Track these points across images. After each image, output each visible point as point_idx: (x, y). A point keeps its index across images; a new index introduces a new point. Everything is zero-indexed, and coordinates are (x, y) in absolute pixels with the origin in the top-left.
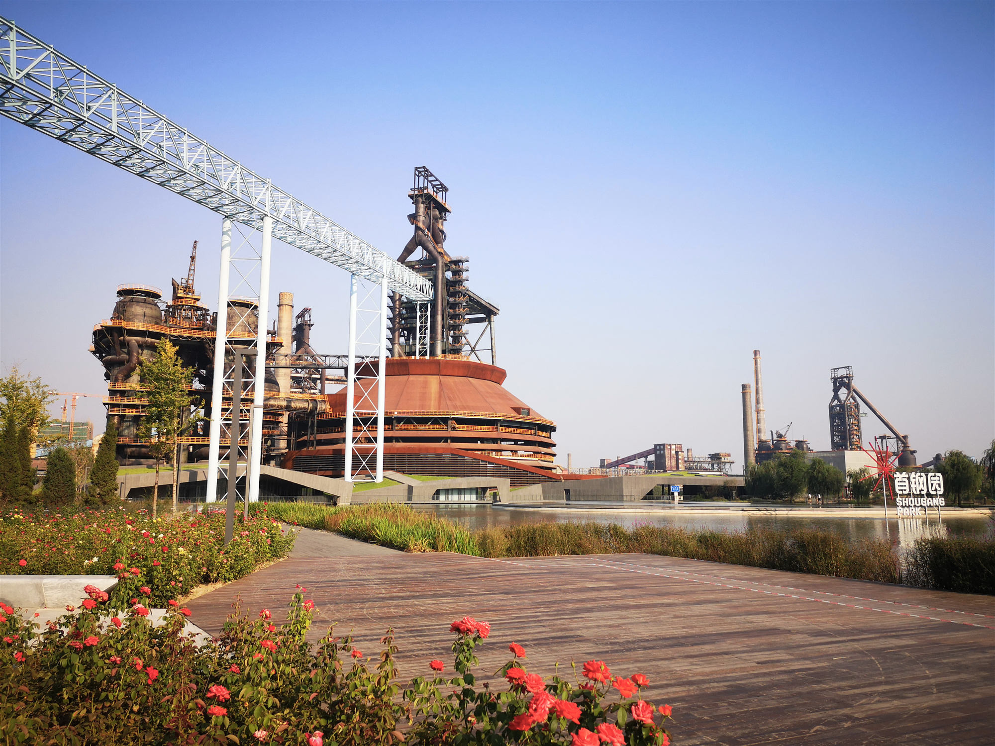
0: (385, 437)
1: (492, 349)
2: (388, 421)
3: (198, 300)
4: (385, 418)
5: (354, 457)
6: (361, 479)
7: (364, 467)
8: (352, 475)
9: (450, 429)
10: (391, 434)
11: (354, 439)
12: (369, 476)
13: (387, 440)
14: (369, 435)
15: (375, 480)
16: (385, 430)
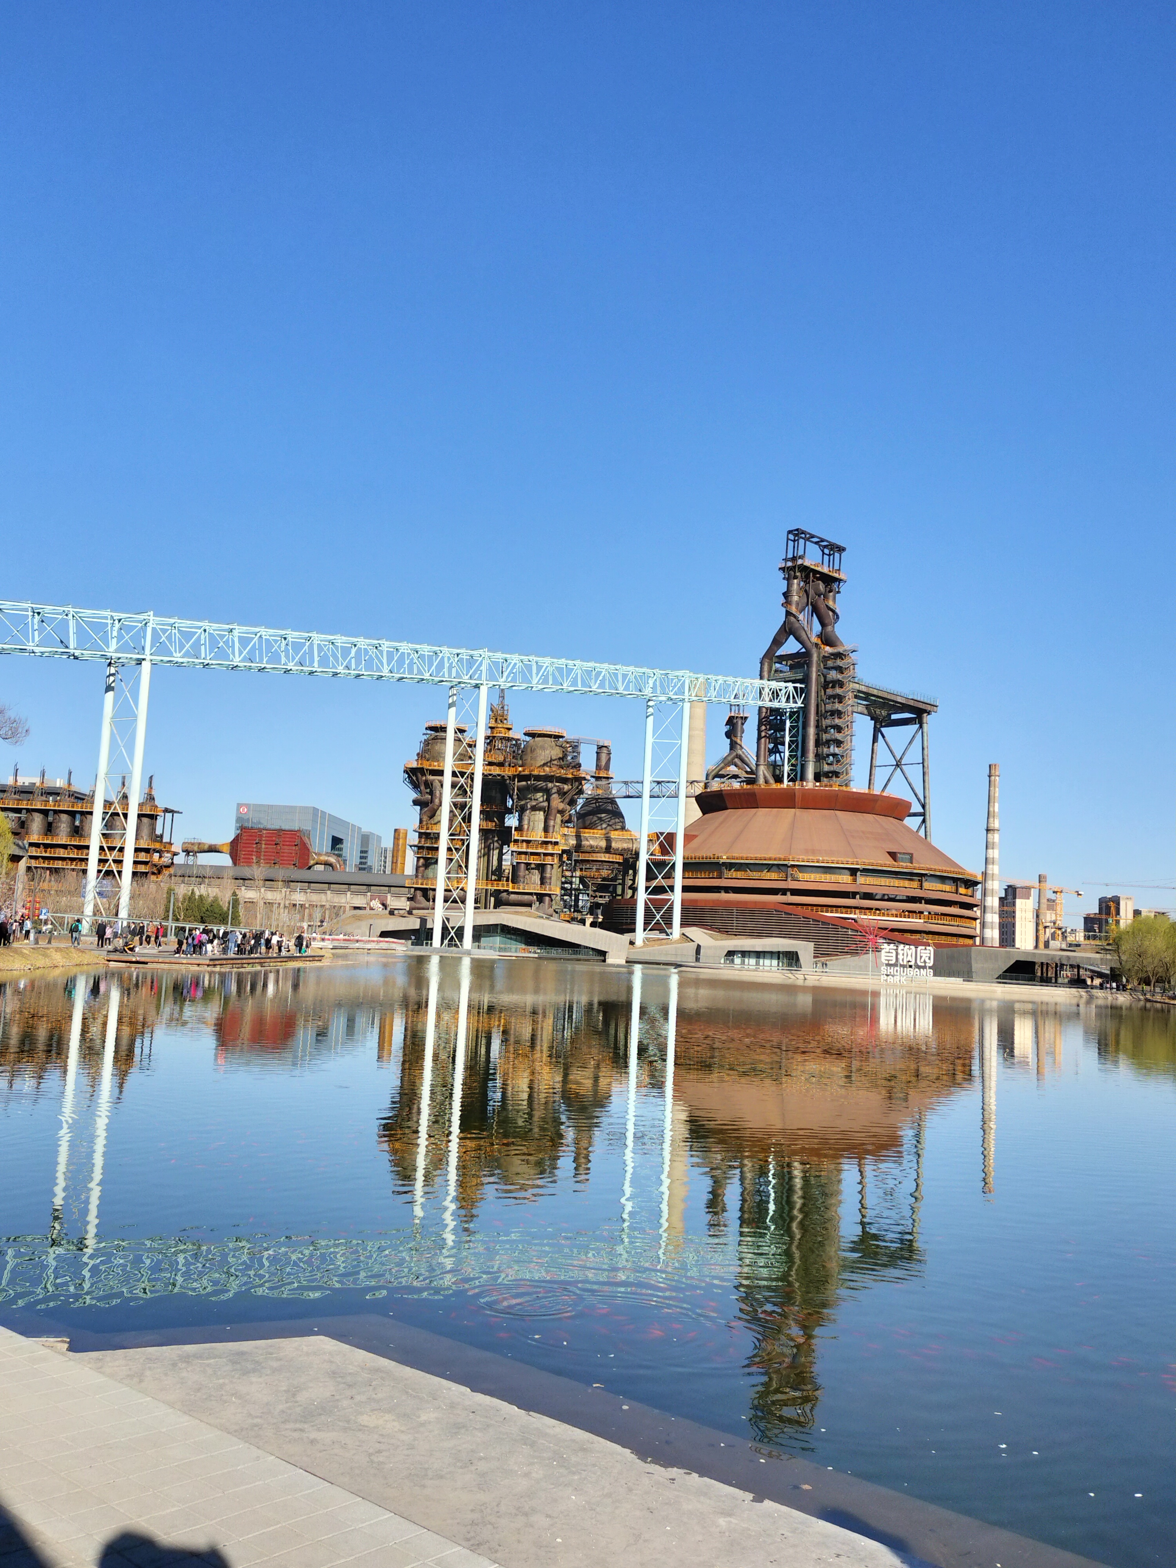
0: (683, 887)
1: (923, 763)
2: (687, 866)
3: (509, 729)
4: (684, 864)
5: (647, 909)
6: (656, 935)
7: (658, 920)
8: (645, 930)
9: (789, 879)
10: (690, 882)
11: (647, 888)
12: (662, 931)
13: (685, 889)
14: (664, 883)
15: (671, 937)
16: (683, 878)
